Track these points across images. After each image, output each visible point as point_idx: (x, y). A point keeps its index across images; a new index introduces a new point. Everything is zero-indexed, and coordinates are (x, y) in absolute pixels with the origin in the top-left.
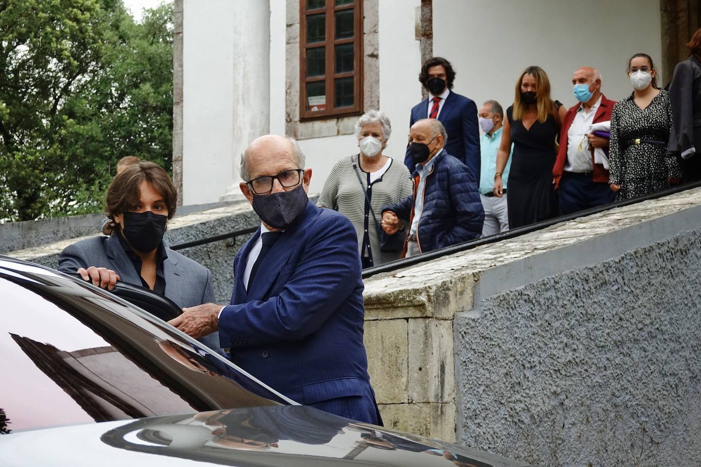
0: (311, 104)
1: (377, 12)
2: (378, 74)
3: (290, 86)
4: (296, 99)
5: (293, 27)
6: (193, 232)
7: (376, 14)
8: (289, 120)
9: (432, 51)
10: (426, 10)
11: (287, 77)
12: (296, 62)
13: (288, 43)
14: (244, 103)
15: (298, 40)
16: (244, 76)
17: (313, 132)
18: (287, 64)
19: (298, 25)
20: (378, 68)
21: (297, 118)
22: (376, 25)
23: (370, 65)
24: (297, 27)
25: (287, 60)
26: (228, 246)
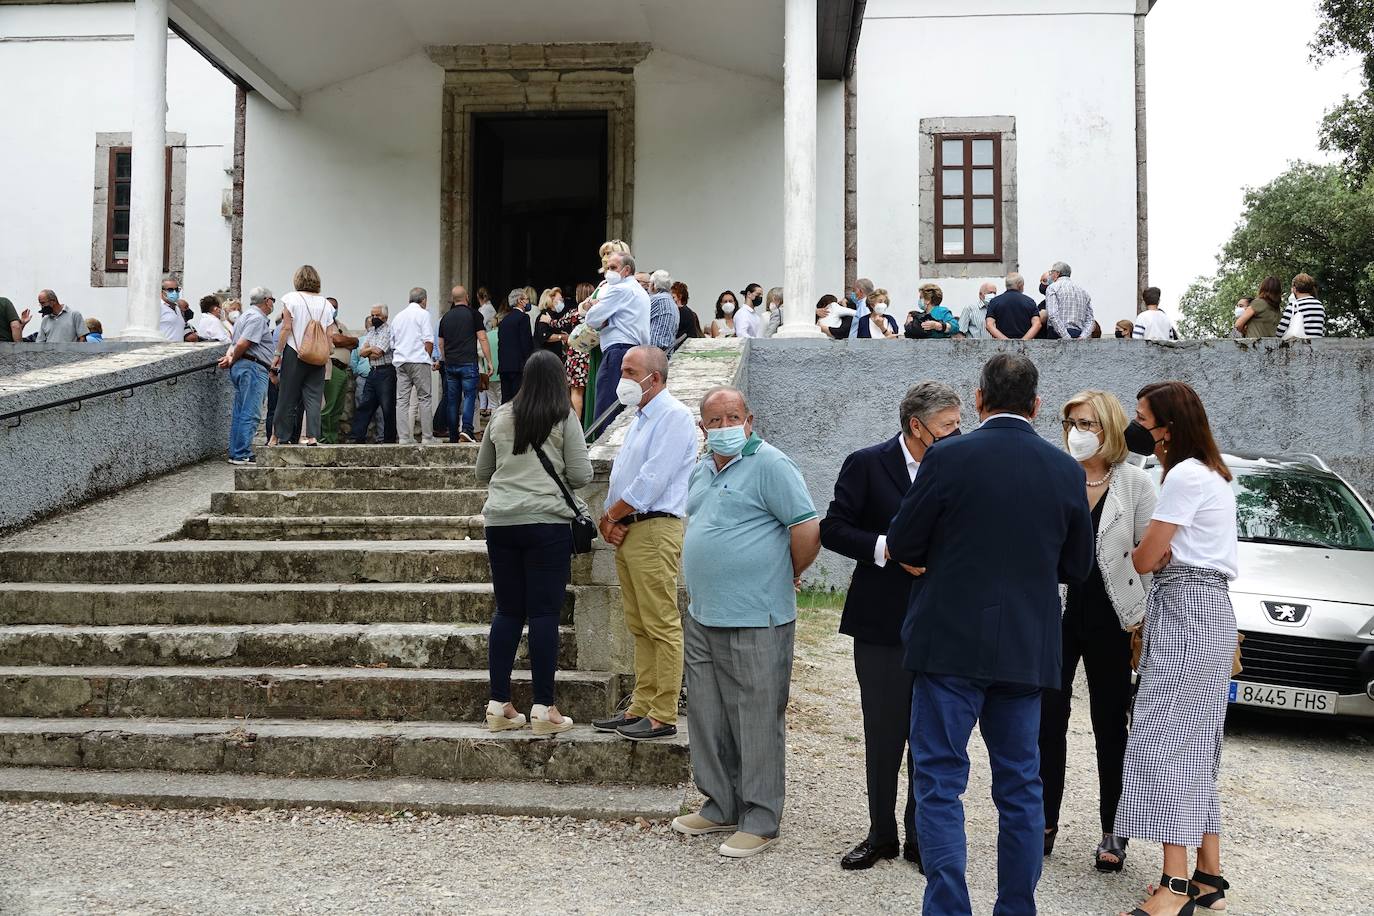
0: (116, 258)
1: (184, 188)
2: (183, 240)
3: (96, 241)
4: (103, 251)
5: (101, 190)
6: (146, 371)
7: (183, 189)
8: (94, 268)
9: (242, 227)
10: (238, 193)
11: (94, 232)
12: (104, 221)
13: (95, 203)
14: (142, 258)
15: (106, 201)
16: (143, 234)
17: (119, 281)
18: (94, 220)
19: (107, 190)
20: (183, 234)
21: (104, 268)
22: (183, 199)
23: (176, 231)
24: (105, 191)
25: (94, 217)
26: (169, 384)
